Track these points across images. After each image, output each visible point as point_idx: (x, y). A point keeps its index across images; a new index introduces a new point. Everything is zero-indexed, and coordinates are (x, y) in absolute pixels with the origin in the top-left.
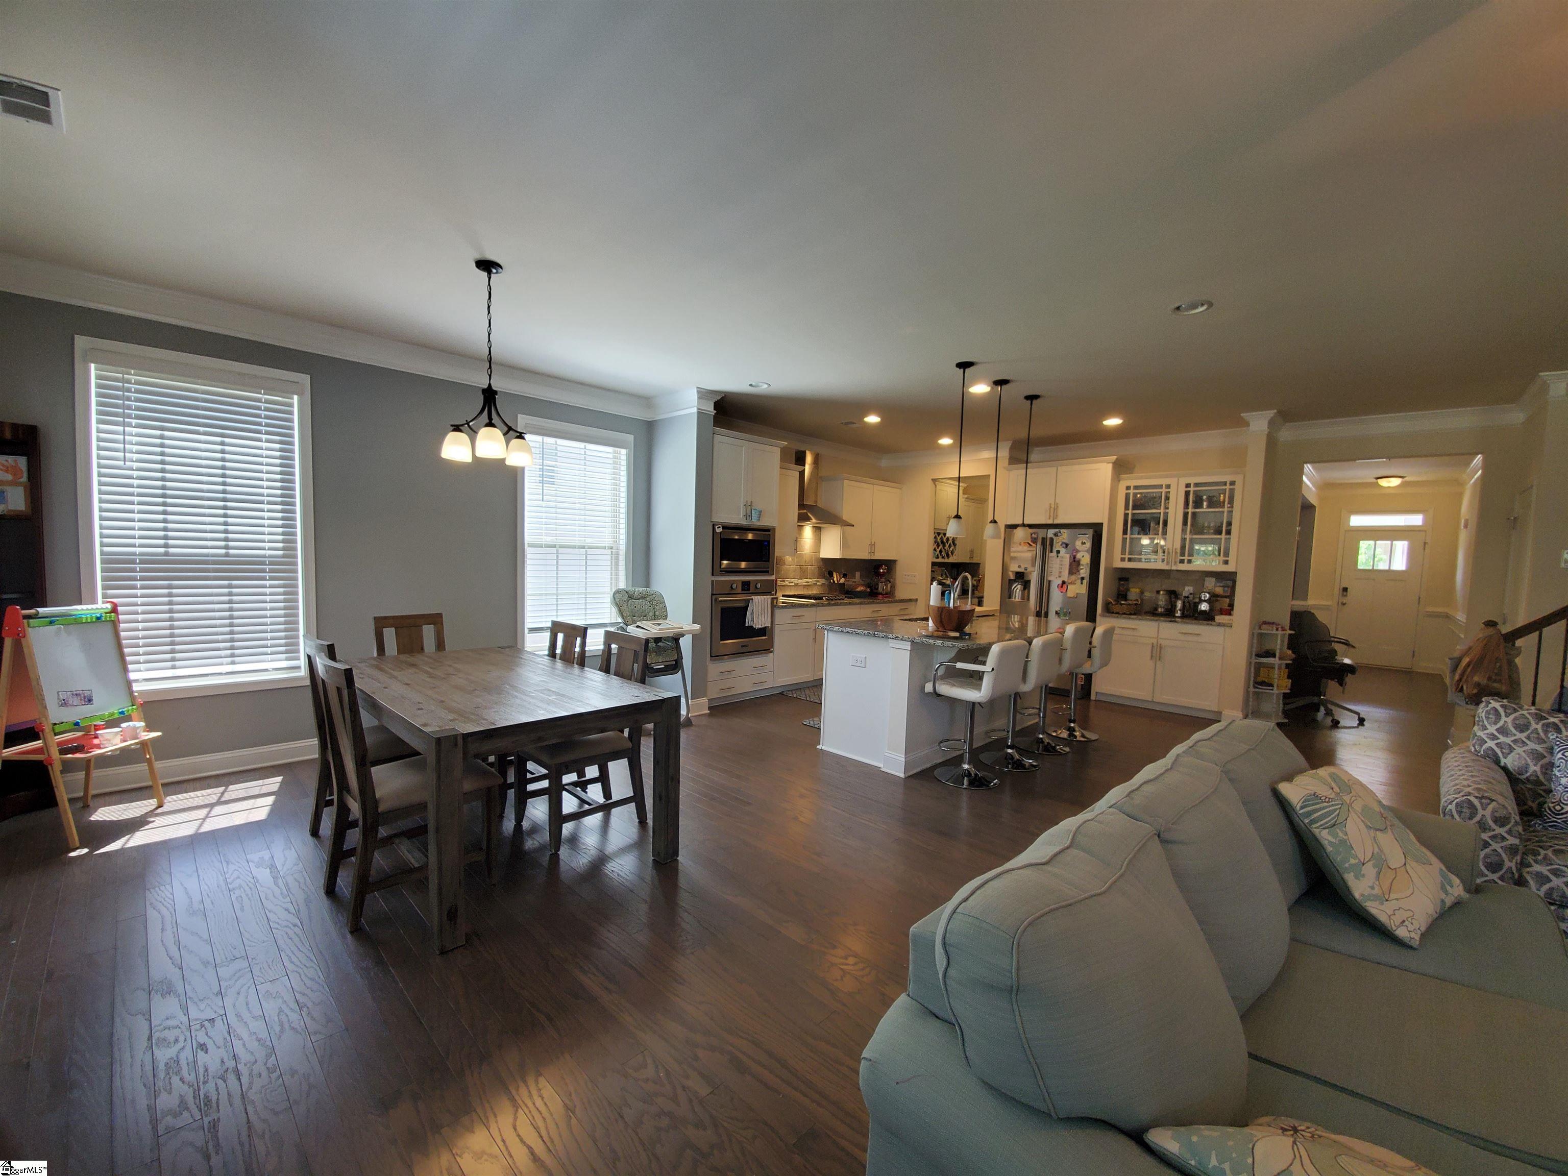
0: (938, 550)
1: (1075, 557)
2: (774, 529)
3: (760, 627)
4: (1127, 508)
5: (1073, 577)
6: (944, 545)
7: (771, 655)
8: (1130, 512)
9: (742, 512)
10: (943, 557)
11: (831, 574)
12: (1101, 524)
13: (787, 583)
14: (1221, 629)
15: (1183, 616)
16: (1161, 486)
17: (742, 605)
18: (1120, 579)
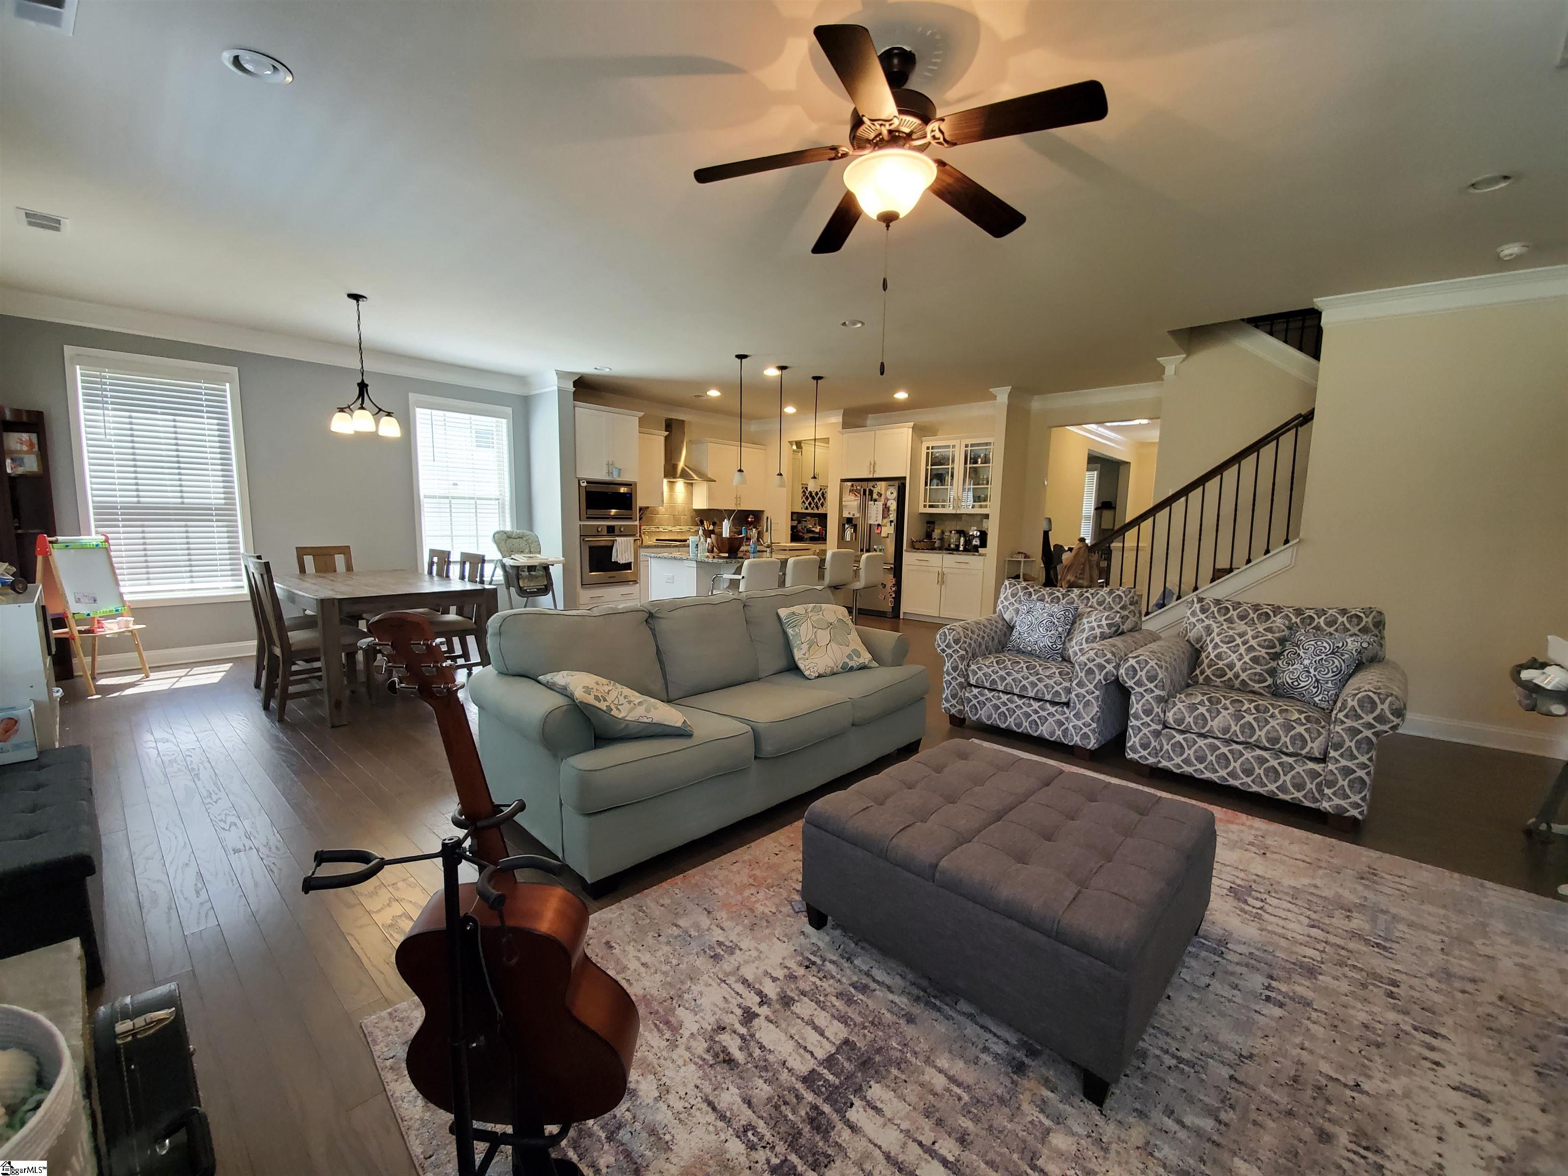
0: (807, 503)
1: (886, 505)
2: (636, 484)
3: (624, 562)
4: (927, 465)
5: (885, 521)
6: (813, 499)
7: (638, 585)
8: (929, 467)
9: (605, 470)
10: (812, 509)
11: (702, 523)
12: (905, 478)
13: (661, 530)
14: (982, 558)
15: (965, 550)
16: (948, 447)
17: (610, 544)
18: (928, 522)
